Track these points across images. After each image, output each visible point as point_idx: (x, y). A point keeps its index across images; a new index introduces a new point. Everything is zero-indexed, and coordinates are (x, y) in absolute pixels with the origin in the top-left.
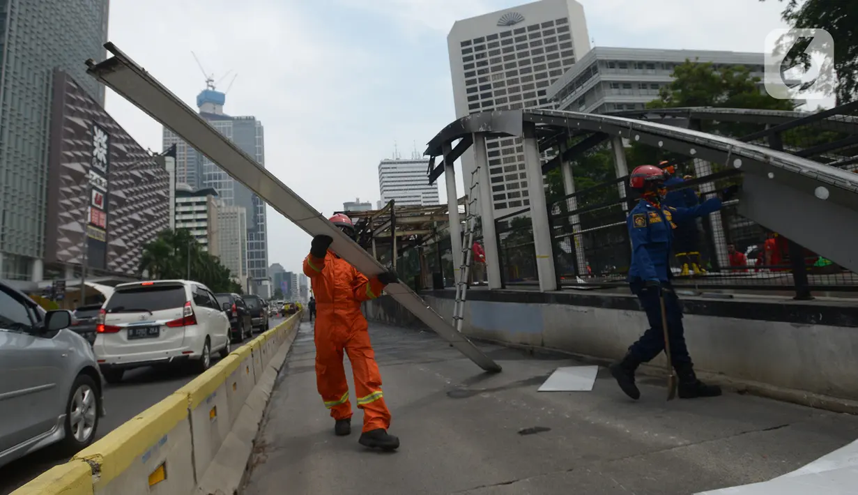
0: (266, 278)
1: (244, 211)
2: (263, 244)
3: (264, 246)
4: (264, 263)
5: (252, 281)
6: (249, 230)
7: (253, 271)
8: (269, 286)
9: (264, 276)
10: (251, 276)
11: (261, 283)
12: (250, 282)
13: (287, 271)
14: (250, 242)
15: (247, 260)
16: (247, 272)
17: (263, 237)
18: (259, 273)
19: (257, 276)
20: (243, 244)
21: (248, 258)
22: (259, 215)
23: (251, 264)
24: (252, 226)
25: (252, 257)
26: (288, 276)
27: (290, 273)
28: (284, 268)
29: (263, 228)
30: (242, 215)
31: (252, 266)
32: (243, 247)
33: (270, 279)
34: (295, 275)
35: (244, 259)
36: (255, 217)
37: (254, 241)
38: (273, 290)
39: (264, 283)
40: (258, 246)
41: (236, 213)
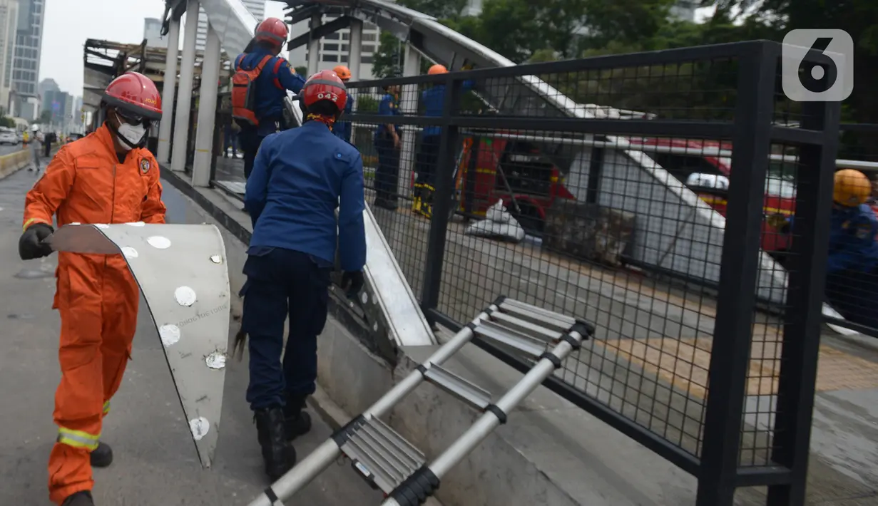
0: (33, 95)
1: (17, 6)
2: (34, 63)
3: (36, 54)
4: (33, 77)
5: (17, 95)
6: (19, 32)
7: (18, 84)
8: (36, 105)
9: (32, 91)
10: (15, 89)
11: (26, 100)
12: (13, 97)
13: (62, 90)
14: (18, 46)
15: (12, 69)
16: (10, 83)
17: (37, 43)
18: (25, 87)
19: (23, 91)
20: (9, 49)
21: (14, 66)
22: (36, 14)
23: (17, 75)
24: (25, 27)
25: (19, 66)
26: (63, 97)
27: (65, 94)
29: (38, 32)
30: (13, 11)
31: (18, 77)
32: (9, 52)
33: (39, 97)
34: (72, 97)
35: (8, 67)
36: (31, 16)
37: (24, 47)
38: (41, 110)
39: (30, 100)
40: (28, 53)
41: (5, 7)
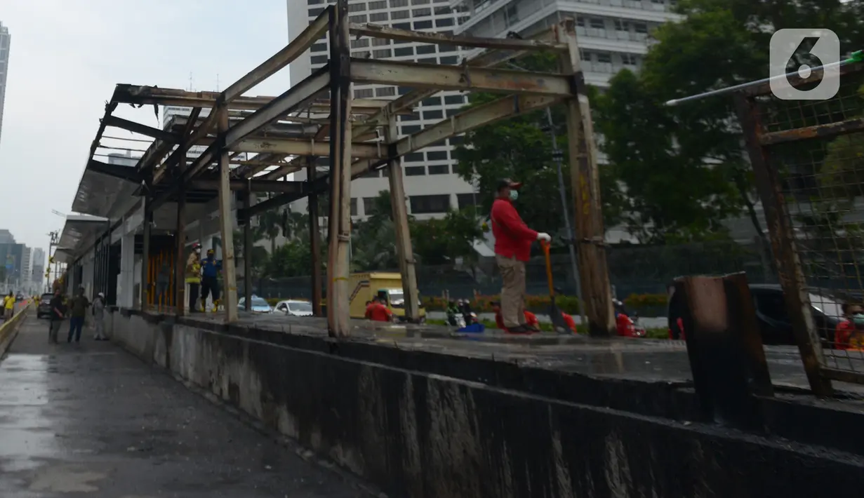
13: (18, 242)
27: (21, 247)
28: (15, 238)
34: (29, 250)
